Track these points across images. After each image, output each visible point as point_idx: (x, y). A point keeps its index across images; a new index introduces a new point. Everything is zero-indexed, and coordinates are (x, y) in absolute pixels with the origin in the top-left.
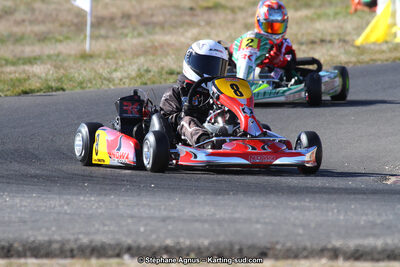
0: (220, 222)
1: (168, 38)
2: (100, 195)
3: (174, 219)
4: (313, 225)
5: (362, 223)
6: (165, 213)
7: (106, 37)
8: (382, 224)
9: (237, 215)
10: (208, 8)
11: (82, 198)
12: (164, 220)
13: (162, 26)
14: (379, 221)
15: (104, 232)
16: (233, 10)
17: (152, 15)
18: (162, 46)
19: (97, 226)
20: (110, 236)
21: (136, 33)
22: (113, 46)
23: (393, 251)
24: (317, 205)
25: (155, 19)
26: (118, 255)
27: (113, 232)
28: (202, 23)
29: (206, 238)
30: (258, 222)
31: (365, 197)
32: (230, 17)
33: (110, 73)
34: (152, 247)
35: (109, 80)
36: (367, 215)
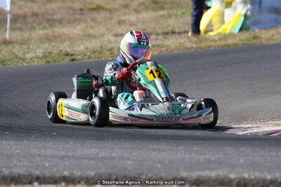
0: (102, 159)
1: (64, 30)
2: (17, 140)
3: (69, 157)
4: (167, 162)
5: (202, 160)
6: (63, 153)
7: (21, 29)
8: (215, 161)
9: (114, 155)
10: (92, 9)
11: (4, 142)
12: (62, 158)
13: (60, 22)
14: (213, 159)
15: (20, 166)
16: (110, 11)
17: (53, 14)
18: (60, 35)
19: (15, 162)
20: (24, 169)
21: (42, 26)
22: (26, 35)
23: (223, 180)
24: (170, 147)
25: (55, 17)
26: (30, 183)
27: (26, 166)
28: (89, 20)
29: (92, 170)
30: (128, 159)
31: (203, 142)
32: (108, 15)
33: (24, 54)
34: (54, 176)
35: (23, 60)
36: (205, 154)
